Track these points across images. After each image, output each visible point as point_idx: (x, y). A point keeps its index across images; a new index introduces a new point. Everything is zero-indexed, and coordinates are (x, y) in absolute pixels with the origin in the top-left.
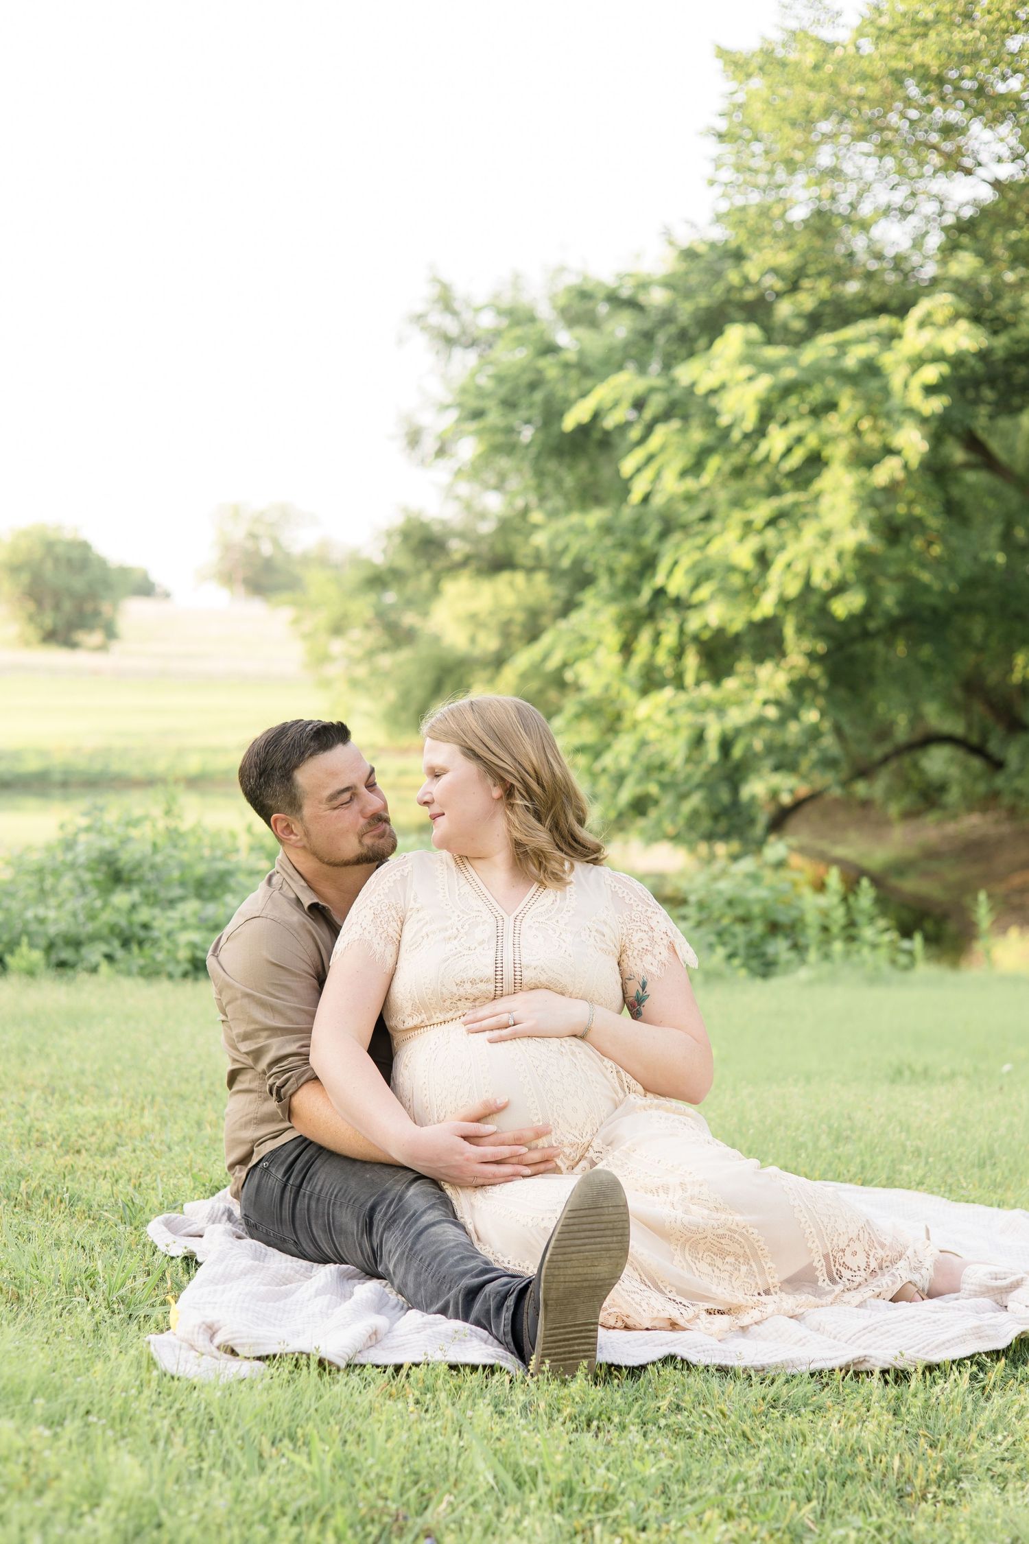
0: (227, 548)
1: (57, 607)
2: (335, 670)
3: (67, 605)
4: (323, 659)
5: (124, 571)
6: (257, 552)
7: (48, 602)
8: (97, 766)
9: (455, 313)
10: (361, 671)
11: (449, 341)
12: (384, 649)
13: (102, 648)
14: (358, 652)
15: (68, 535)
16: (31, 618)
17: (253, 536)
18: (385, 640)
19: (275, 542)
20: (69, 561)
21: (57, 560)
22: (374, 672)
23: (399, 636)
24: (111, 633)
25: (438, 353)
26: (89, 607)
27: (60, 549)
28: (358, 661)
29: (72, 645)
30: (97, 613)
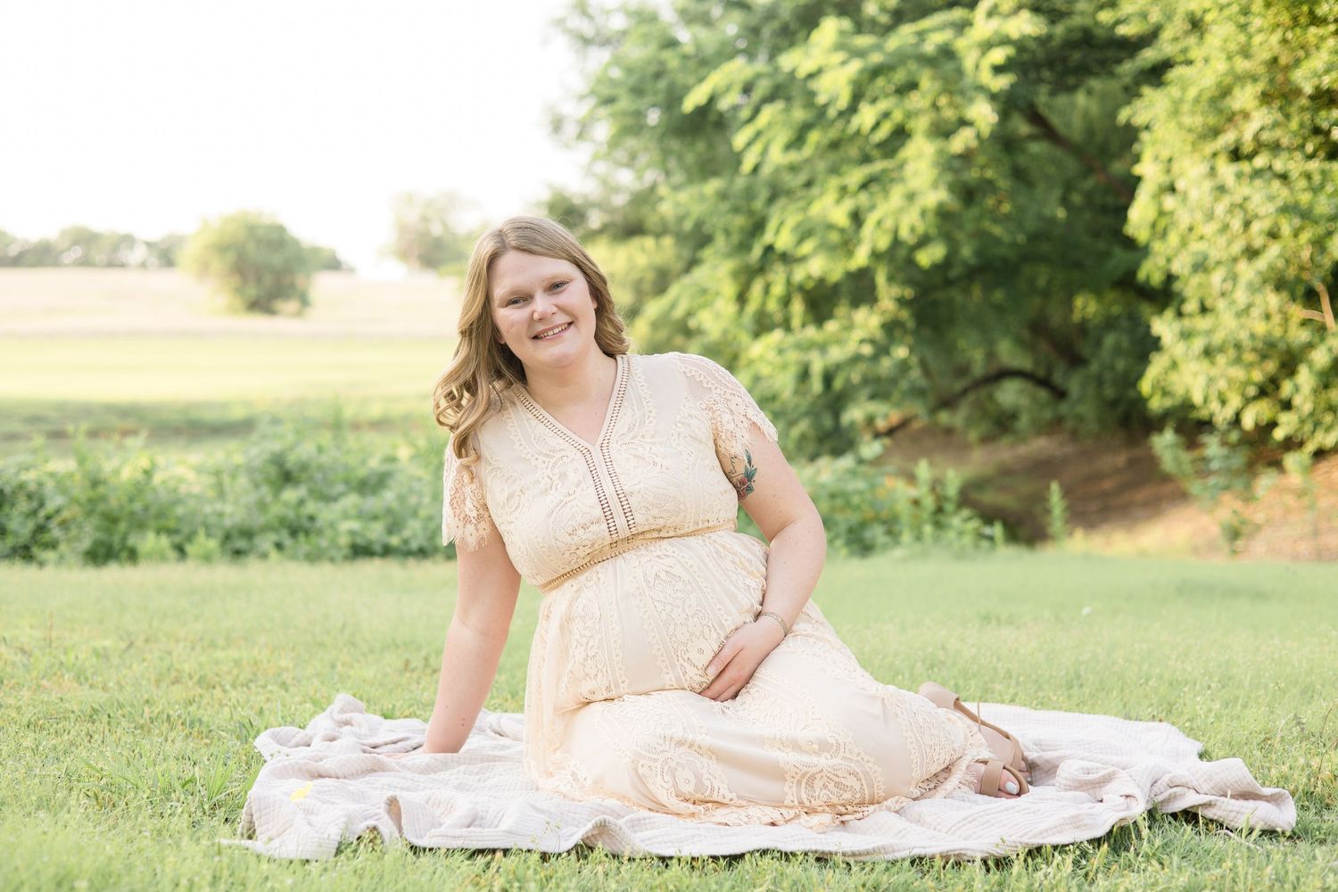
0: (403, 229)
1: (259, 280)
3: (268, 280)
5: (315, 251)
6: (428, 233)
7: (252, 276)
9: (590, 17)
11: (586, 41)
13: (299, 314)
15: (266, 220)
16: (237, 291)
17: (425, 219)
19: (444, 224)
20: (268, 242)
21: (258, 241)
24: (304, 301)
25: (576, 51)
26: (285, 281)
27: (261, 232)
29: (272, 312)
30: (292, 286)
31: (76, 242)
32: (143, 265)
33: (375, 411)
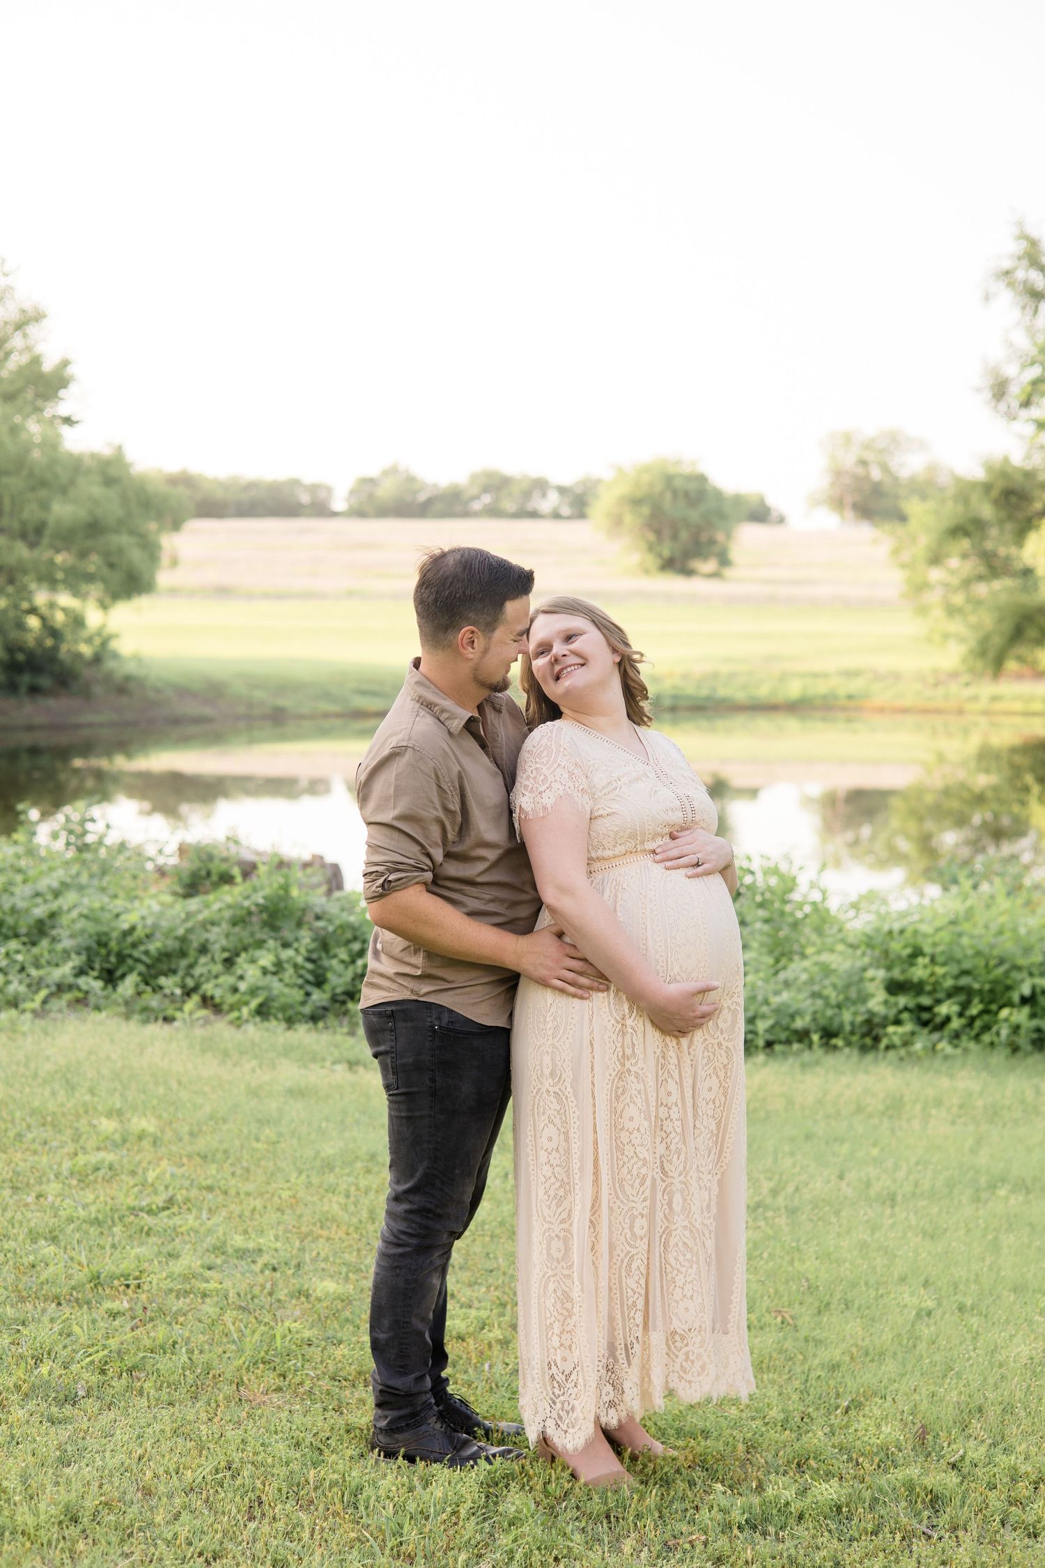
0: (838, 474)
1: (675, 537)
2: (934, 598)
3: (684, 535)
4: (922, 587)
5: (738, 500)
6: (867, 478)
7: (667, 533)
8: (704, 692)
10: (958, 599)
11: (1037, 296)
12: (980, 578)
13: (715, 575)
14: (956, 581)
15: (686, 469)
16: (651, 548)
17: (863, 463)
18: (982, 569)
19: (885, 468)
20: (687, 494)
21: (675, 492)
22: (969, 600)
23: (994, 566)
24: (724, 561)
25: (1024, 308)
26: (704, 537)
27: (678, 483)
28: (956, 590)
29: (688, 573)
30: (712, 542)
31: (486, 489)
32: (556, 516)
33: (794, 690)
